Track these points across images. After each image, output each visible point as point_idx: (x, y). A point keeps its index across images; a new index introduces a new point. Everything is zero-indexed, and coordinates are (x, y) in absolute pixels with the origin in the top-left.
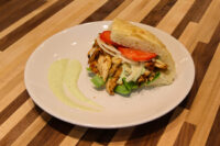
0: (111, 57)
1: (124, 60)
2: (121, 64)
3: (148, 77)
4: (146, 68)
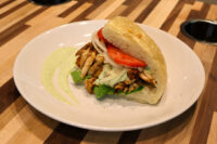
0: (97, 54)
2: (103, 64)
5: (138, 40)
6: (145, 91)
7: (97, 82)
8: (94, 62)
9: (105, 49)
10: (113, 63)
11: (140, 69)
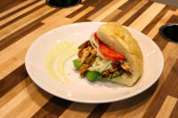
0: (92, 49)
1: (99, 53)
2: (96, 56)
5: (120, 40)
6: (124, 76)
7: (91, 69)
8: (90, 54)
9: (98, 46)
10: (102, 56)
11: (121, 61)
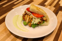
0: (29, 16)
1: (34, 17)
3: (41, 22)
4: (40, 20)
